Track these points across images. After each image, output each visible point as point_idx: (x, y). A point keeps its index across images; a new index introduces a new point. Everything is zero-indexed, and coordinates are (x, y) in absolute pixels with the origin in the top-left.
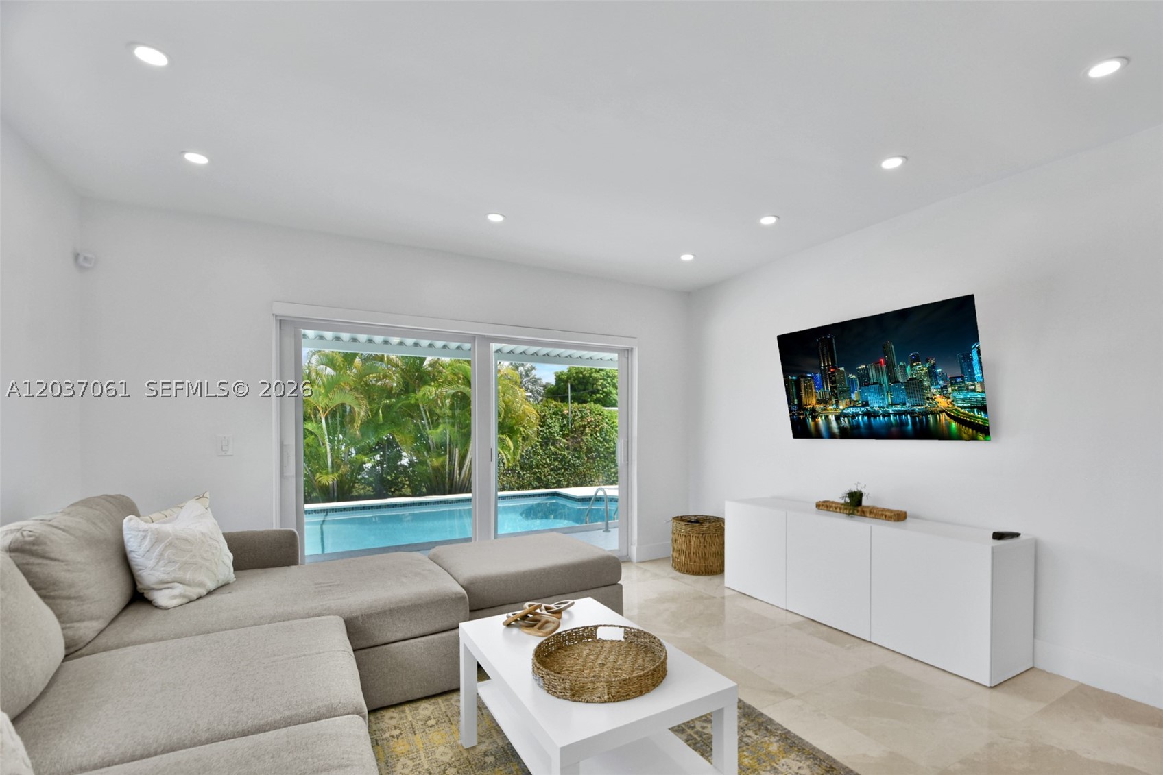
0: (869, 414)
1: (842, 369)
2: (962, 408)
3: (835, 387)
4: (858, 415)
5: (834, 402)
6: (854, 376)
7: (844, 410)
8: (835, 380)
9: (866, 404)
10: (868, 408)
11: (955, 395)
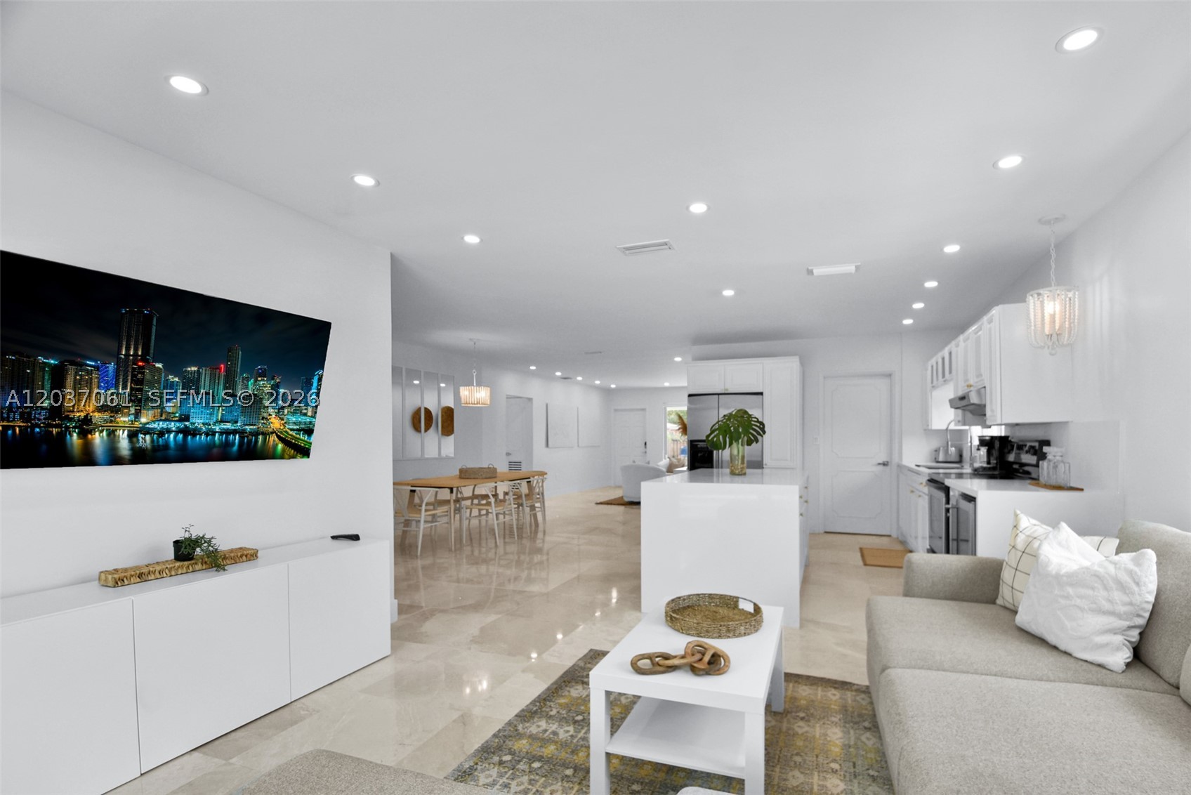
0: (186, 432)
1: (159, 365)
2: (292, 430)
3: (141, 390)
4: (169, 431)
5: (133, 410)
6: (177, 379)
7: (148, 423)
8: (143, 379)
9: (185, 418)
10: (187, 423)
11: (289, 417)
